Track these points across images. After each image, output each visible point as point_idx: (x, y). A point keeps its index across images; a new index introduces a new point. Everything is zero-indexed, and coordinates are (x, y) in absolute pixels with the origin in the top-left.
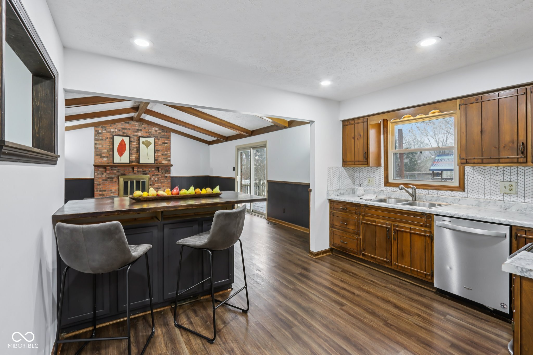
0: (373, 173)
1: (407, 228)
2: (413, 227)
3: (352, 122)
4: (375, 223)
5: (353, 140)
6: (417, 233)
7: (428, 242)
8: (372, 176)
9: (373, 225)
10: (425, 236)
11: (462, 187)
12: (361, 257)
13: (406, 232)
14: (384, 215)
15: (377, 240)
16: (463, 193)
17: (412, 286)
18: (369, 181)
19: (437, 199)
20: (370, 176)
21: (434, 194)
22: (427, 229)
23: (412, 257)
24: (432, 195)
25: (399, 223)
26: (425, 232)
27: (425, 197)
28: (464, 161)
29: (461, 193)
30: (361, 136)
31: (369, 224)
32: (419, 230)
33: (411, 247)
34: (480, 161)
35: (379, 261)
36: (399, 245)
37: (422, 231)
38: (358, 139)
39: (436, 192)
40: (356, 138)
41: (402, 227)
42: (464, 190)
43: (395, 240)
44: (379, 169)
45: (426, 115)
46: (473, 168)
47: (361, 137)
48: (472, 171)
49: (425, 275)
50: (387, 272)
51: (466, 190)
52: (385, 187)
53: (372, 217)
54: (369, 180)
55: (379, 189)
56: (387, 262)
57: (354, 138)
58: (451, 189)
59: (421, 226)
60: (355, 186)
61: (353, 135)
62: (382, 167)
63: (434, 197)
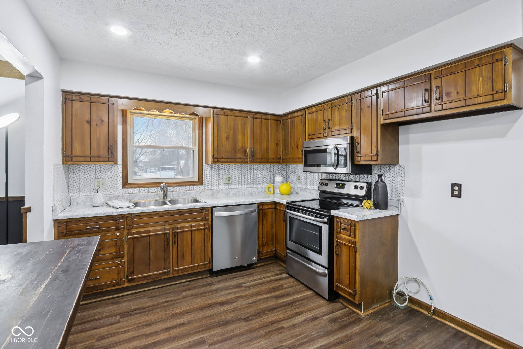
0: (105, 173)
1: (187, 227)
2: (193, 224)
3: (87, 98)
4: (149, 233)
5: (88, 126)
6: (198, 229)
7: (207, 234)
8: (102, 177)
9: (146, 236)
10: (204, 229)
11: (200, 182)
12: (126, 285)
13: (187, 231)
14: (161, 220)
15: (151, 253)
16: (202, 186)
17: (194, 282)
18: (98, 184)
19: (183, 195)
20: (100, 177)
21: (179, 190)
22: (205, 222)
23: (193, 254)
24: (177, 192)
25: (178, 224)
26: (204, 225)
27: (173, 194)
28: (216, 160)
29: (200, 186)
30: (102, 121)
31: (141, 237)
32: (198, 226)
33: (192, 245)
34: (226, 160)
35: (155, 277)
36: (179, 248)
37: (202, 225)
38: (97, 125)
39: (181, 189)
40: (93, 123)
41: (182, 228)
42: (202, 184)
43: (175, 244)
44: (115, 168)
45: (160, 112)
46: (208, 165)
47: (104, 123)
48: (207, 168)
49: (205, 265)
50: (160, 285)
51: (203, 183)
52: (124, 190)
53: (145, 227)
54: (98, 182)
55: (115, 193)
56: (165, 273)
57: (90, 122)
58: (193, 184)
59: (201, 220)
60: (70, 193)
61: (87, 118)
62: (118, 165)
63: (180, 193)
